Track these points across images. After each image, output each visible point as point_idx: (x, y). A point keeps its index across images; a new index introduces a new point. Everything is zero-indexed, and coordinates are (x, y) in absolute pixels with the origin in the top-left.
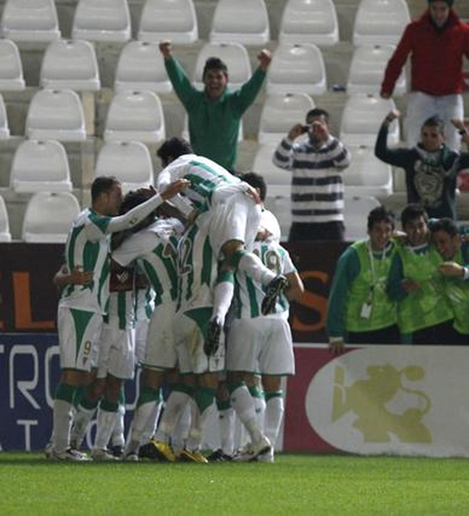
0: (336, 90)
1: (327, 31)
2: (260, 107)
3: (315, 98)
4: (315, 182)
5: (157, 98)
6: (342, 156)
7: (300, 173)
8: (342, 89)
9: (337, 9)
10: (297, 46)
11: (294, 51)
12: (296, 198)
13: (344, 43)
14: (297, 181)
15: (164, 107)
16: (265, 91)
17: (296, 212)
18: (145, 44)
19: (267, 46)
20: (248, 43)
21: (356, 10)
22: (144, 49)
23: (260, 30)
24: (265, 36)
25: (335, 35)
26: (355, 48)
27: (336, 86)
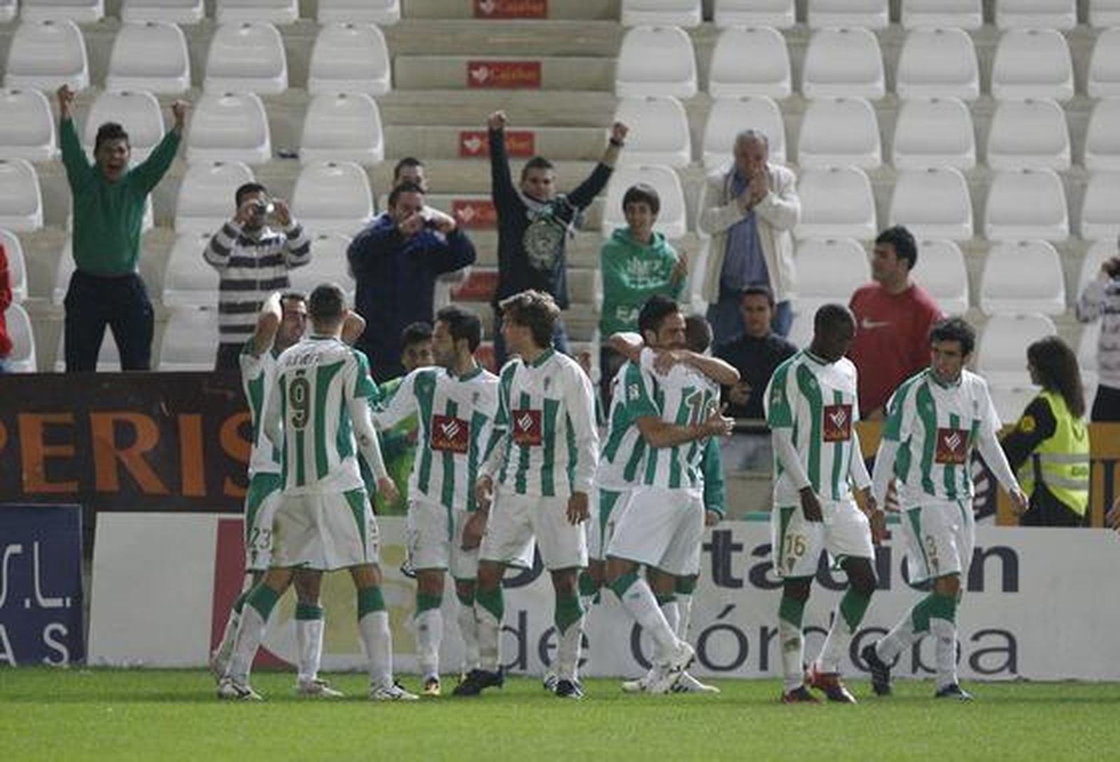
0: (284, 156)
1: (271, 74)
2: (179, 181)
3: (255, 168)
4: (258, 285)
5: (32, 169)
6: (305, 249)
7: (235, 274)
8: (294, 156)
9: (285, 42)
10: (229, 95)
11: (225, 101)
12: (227, 308)
13: (296, 90)
14: (226, 285)
15: (40, 180)
16: (184, 159)
17: (225, 329)
18: (15, 92)
19: (186, 96)
20: (159, 91)
21: (312, 44)
22: (12, 99)
23: (178, 73)
24: (184, 82)
25: (282, 80)
26: (312, 97)
27: (284, 151)
